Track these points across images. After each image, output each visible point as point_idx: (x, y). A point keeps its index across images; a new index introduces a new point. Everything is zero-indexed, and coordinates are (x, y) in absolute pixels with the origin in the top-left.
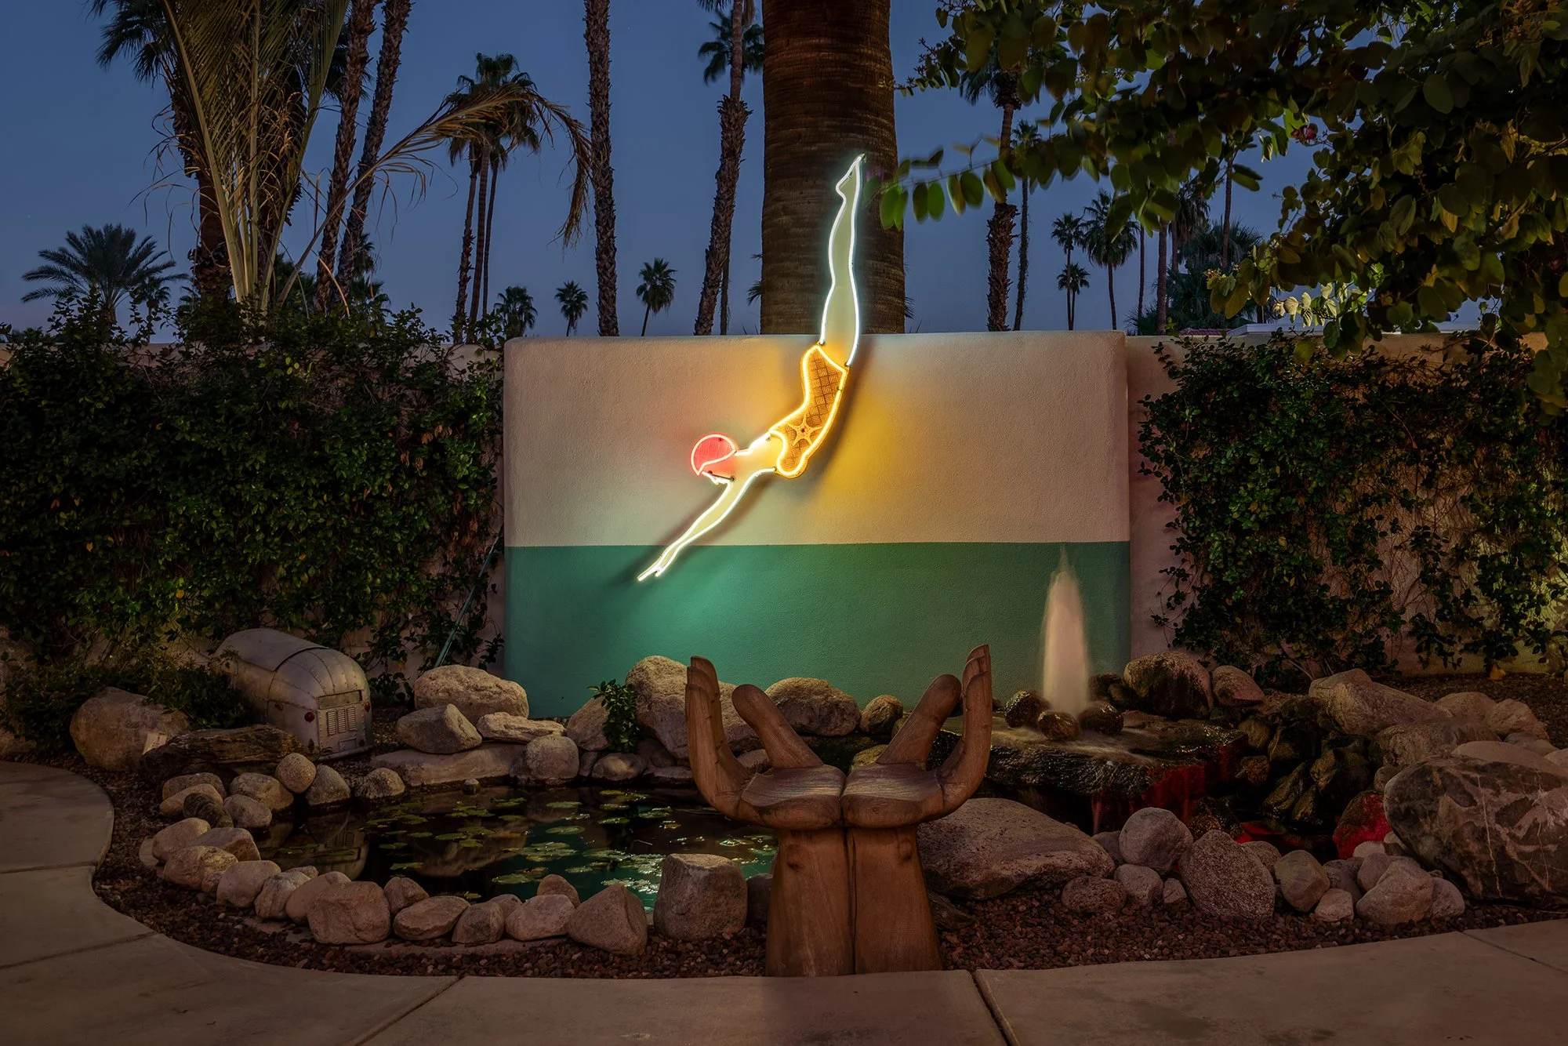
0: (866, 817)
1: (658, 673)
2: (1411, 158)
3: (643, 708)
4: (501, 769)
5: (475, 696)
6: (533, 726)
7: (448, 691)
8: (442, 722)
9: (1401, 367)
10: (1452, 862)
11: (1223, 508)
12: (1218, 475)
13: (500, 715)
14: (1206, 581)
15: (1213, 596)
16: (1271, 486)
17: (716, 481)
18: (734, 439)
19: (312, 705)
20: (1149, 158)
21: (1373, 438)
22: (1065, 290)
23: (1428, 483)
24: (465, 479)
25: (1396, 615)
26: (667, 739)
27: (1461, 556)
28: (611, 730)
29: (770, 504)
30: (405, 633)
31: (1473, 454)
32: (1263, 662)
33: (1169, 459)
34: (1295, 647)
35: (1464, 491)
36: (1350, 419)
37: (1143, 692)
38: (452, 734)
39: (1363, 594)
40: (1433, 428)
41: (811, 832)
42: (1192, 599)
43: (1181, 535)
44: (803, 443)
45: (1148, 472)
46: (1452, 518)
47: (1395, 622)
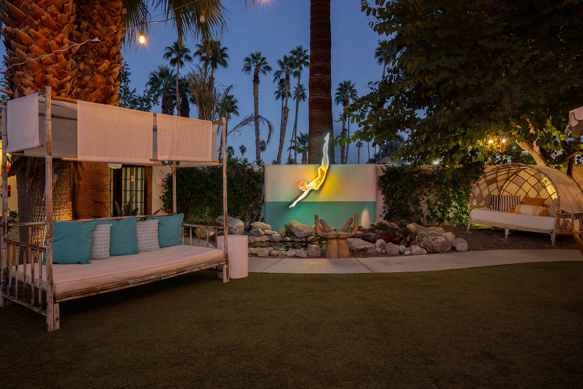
0: (341, 237)
1: (294, 223)
2: (424, 137)
3: (292, 229)
4: (268, 239)
5: (263, 227)
6: (273, 232)
7: (258, 226)
8: (258, 231)
9: (425, 171)
10: (425, 247)
11: (392, 195)
12: (392, 190)
13: (267, 230)
14: (389, 209)
15: (390, 211)
16: (401, 192)
17: (303, 190)
18: (306, 182)
19: (236, 228)
20: (380, 136)
21: (419, 183)
22: (357, 147)
23: (429, 191)
24: (258, 190)
25: (423, 215)
26: (296, 234)
27: (435, 204)
28: (286, 233)
29: (312, 194)
30: (246, 217)
31: (437, 186)
32: (399, 223)
33: (383, 187)
34: (405, 220)
35: (436, 193)
36: (415, 180)
37: (378, 227)
38: (260, 233)
39: (417, 211)
40: (430, 181)
41: (333, 239)
42: (387, 212)
43: (385, 200)
44: (318, 184)
45: (379, 189)
46: (434, 198)
47: (423, 216)
